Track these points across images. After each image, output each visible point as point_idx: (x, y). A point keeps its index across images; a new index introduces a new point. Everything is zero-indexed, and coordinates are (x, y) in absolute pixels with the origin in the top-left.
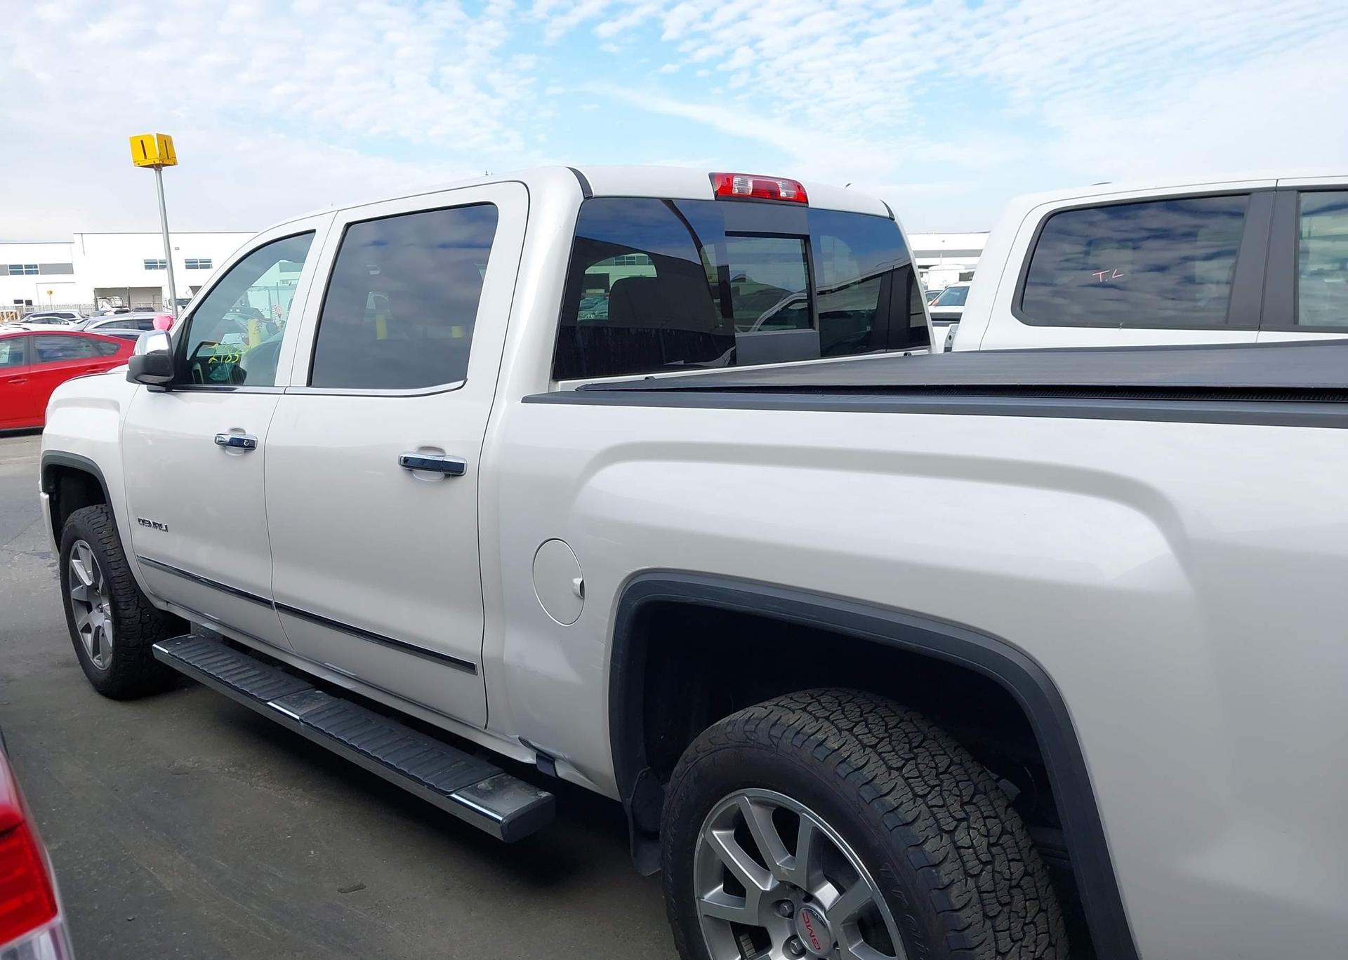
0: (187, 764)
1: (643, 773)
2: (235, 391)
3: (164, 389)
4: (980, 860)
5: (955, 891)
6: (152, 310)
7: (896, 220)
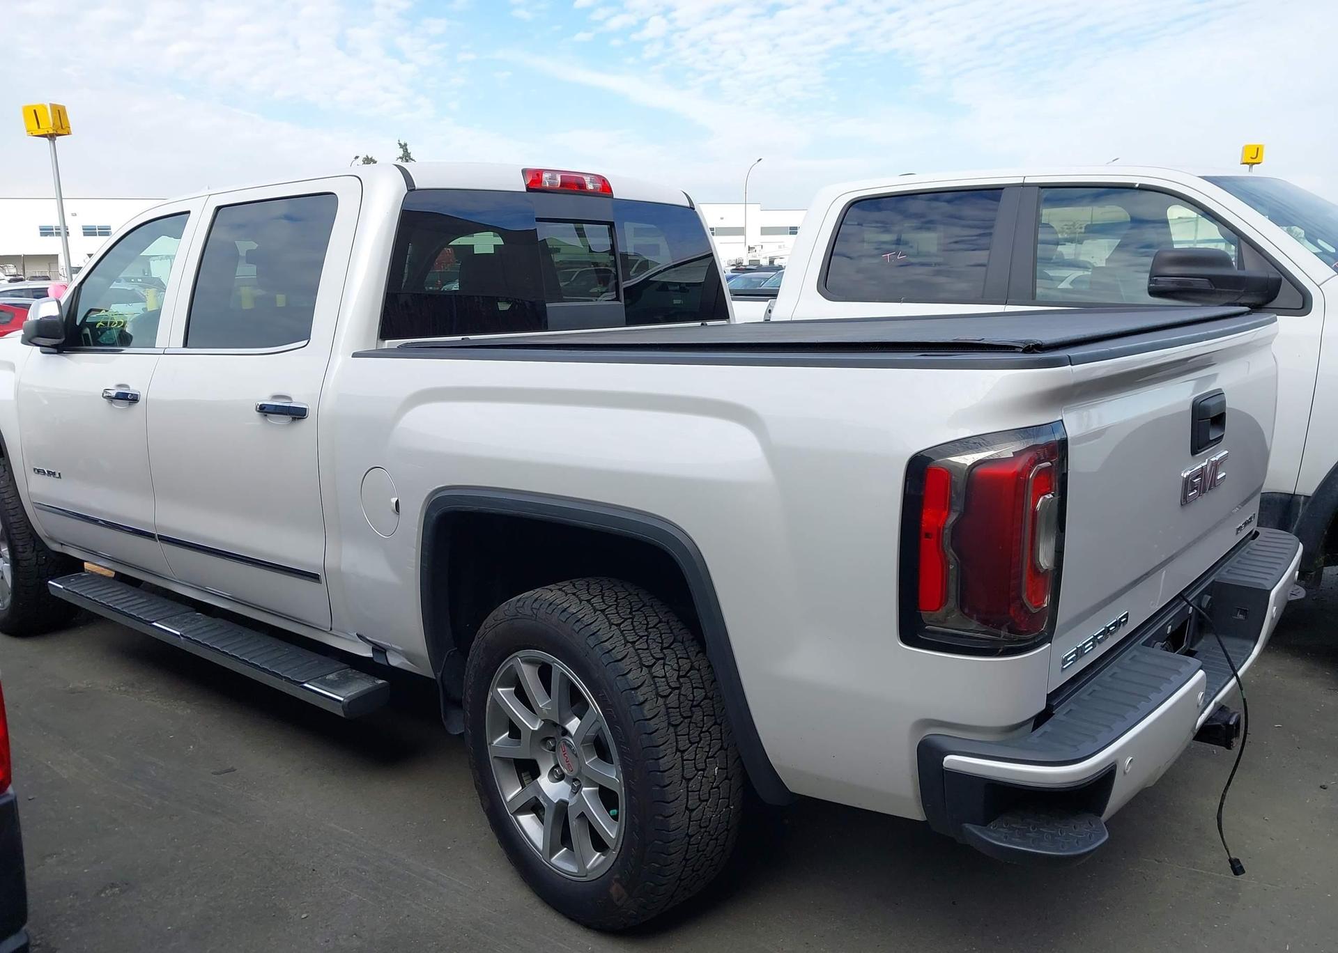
0: (81, 685)
1: (449, 653)
2: (123, 352)
3: (56, 351)
4: (669, 686)
5: (647, 706)
6: (47, 278)
7: (696, 210)
